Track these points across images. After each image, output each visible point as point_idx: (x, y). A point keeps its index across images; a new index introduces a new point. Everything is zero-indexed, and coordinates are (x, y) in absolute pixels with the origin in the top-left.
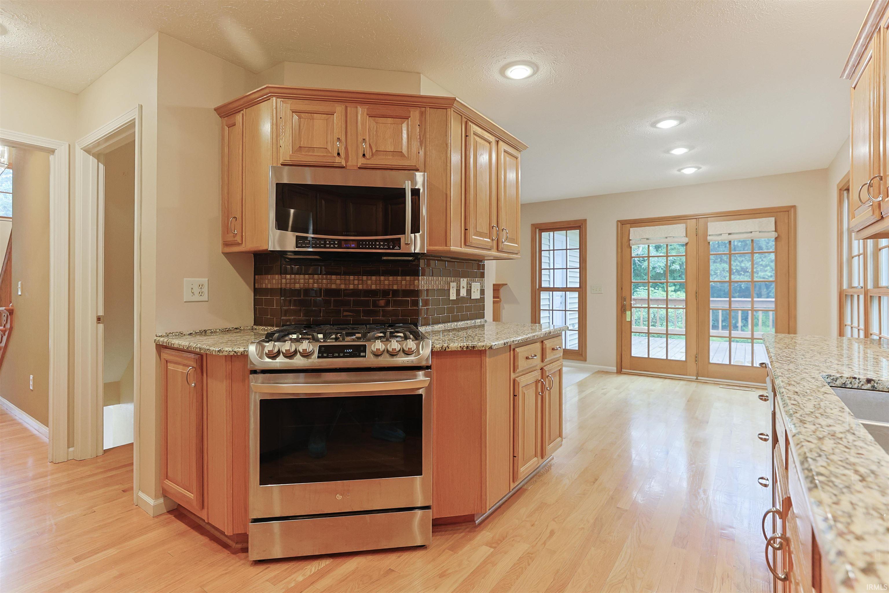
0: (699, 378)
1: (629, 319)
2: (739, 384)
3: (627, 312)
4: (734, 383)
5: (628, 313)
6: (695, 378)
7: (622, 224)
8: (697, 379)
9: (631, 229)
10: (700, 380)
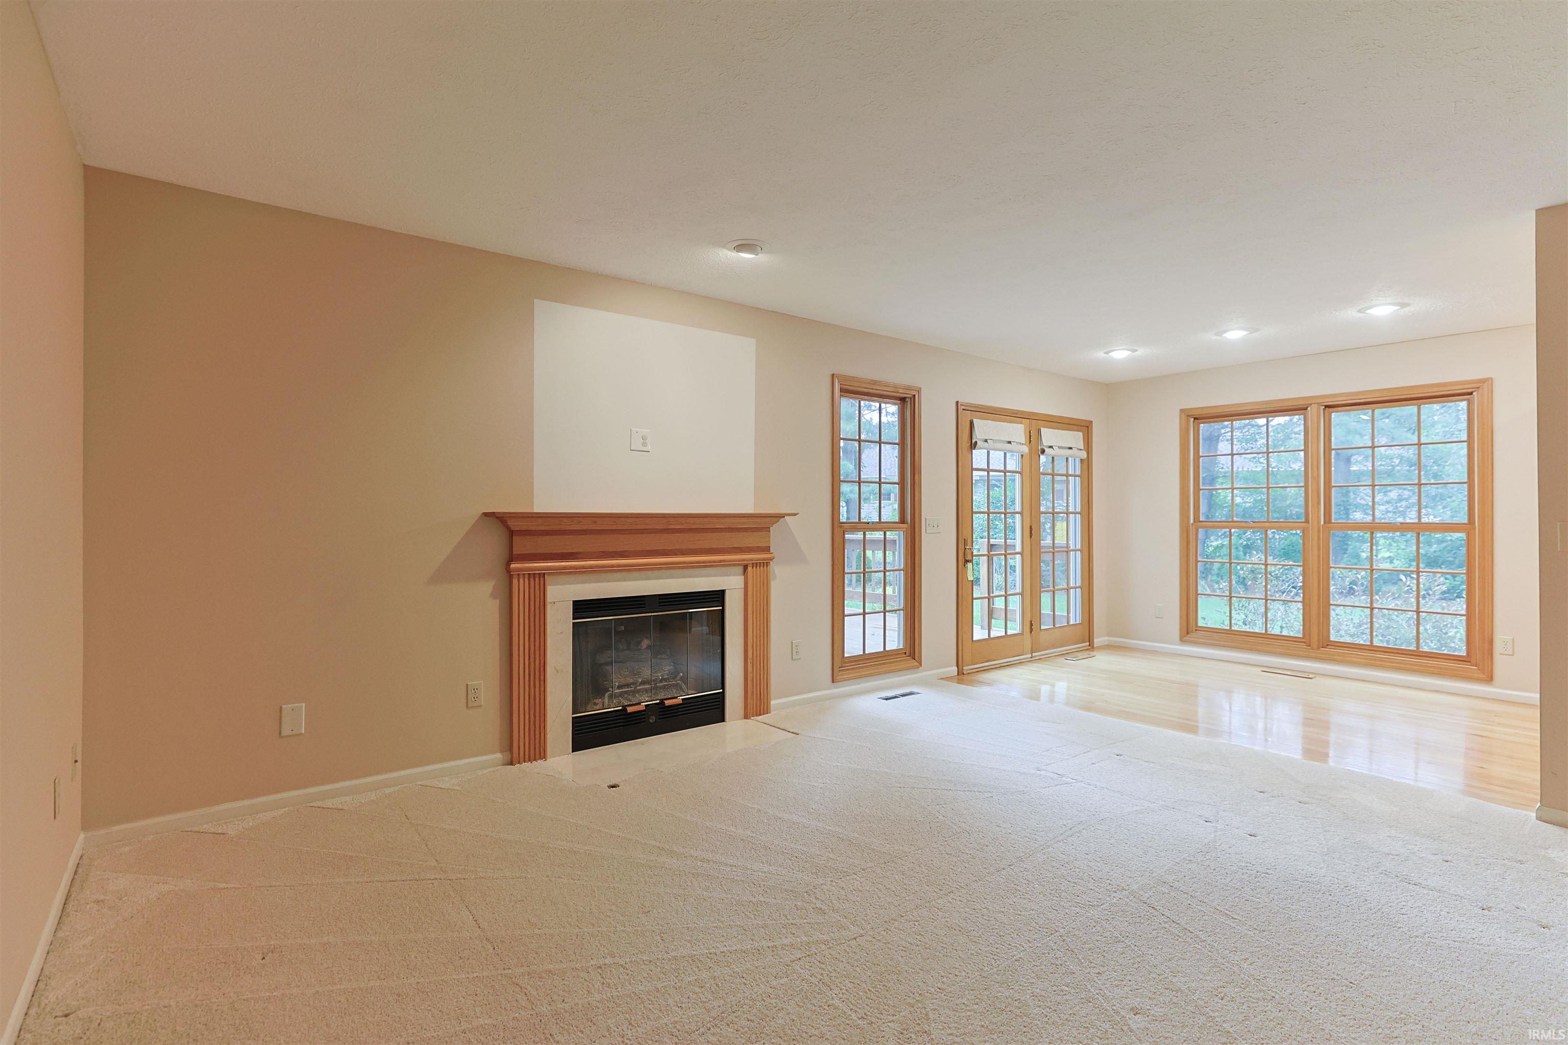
0: (1034, 654)
1: (970, 576)
2: (1062, 651)
3: (968, 564)
4: (1058, 652)
5: (969, 566)
6: (1030, 655)
7: (963, 410)
8: (1032, 657)
9: (975, 420)
10: (1035, 656)
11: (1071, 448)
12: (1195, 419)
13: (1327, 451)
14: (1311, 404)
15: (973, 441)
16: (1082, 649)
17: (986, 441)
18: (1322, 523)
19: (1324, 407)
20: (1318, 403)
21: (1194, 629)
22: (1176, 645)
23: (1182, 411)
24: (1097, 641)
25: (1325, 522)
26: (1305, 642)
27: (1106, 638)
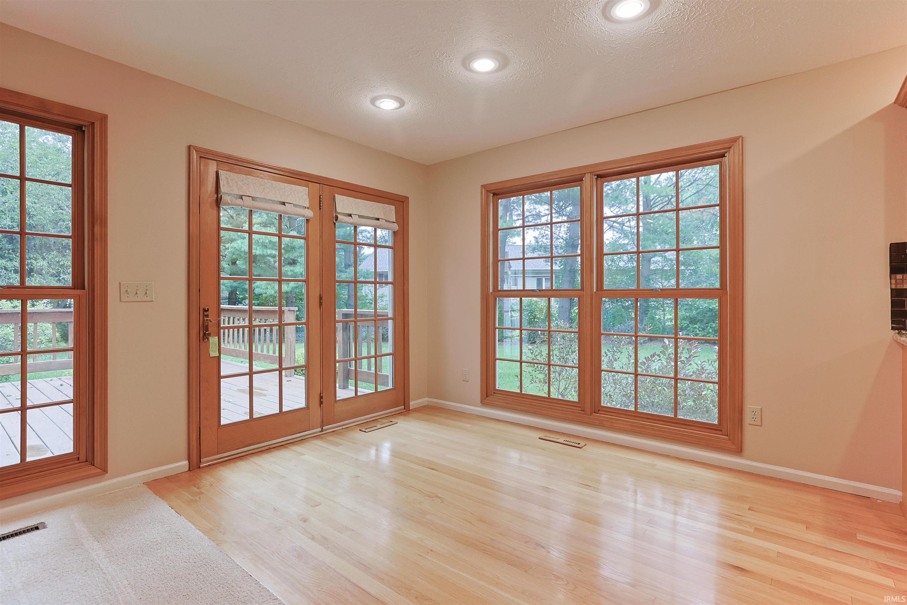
0: (324, 428)
1: (214, 352)
2: (366, 419)
3: (210, 338)
4: (361, 421)
5: (213, 340)
6: (320, 429)
7: (200, 157)
8: (322, 431)
9: (221, 172)
10: (326, 430)
11: (378, 219)
12: (494, 194)
13: (599, 220)
14: (585, 174)
15: (219, 196)
16: (394, 413)
17: (241, 197)
18: (595, 290)
19: (596, 177)
20: (591, 173)
21: (493, 392)
22: (476, 406)
23: (483, 186)
24: (413, 404)
25: (597, 290)
26: (580, 407)
27: (426, 399)
